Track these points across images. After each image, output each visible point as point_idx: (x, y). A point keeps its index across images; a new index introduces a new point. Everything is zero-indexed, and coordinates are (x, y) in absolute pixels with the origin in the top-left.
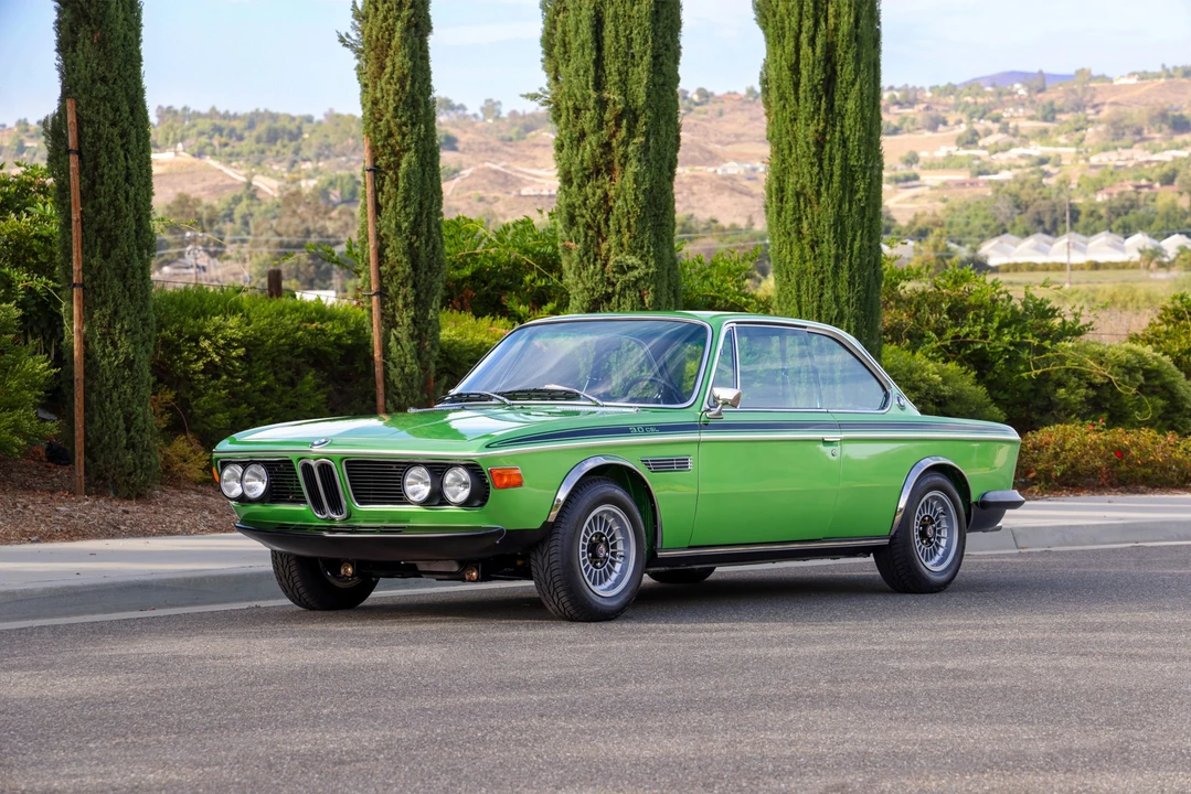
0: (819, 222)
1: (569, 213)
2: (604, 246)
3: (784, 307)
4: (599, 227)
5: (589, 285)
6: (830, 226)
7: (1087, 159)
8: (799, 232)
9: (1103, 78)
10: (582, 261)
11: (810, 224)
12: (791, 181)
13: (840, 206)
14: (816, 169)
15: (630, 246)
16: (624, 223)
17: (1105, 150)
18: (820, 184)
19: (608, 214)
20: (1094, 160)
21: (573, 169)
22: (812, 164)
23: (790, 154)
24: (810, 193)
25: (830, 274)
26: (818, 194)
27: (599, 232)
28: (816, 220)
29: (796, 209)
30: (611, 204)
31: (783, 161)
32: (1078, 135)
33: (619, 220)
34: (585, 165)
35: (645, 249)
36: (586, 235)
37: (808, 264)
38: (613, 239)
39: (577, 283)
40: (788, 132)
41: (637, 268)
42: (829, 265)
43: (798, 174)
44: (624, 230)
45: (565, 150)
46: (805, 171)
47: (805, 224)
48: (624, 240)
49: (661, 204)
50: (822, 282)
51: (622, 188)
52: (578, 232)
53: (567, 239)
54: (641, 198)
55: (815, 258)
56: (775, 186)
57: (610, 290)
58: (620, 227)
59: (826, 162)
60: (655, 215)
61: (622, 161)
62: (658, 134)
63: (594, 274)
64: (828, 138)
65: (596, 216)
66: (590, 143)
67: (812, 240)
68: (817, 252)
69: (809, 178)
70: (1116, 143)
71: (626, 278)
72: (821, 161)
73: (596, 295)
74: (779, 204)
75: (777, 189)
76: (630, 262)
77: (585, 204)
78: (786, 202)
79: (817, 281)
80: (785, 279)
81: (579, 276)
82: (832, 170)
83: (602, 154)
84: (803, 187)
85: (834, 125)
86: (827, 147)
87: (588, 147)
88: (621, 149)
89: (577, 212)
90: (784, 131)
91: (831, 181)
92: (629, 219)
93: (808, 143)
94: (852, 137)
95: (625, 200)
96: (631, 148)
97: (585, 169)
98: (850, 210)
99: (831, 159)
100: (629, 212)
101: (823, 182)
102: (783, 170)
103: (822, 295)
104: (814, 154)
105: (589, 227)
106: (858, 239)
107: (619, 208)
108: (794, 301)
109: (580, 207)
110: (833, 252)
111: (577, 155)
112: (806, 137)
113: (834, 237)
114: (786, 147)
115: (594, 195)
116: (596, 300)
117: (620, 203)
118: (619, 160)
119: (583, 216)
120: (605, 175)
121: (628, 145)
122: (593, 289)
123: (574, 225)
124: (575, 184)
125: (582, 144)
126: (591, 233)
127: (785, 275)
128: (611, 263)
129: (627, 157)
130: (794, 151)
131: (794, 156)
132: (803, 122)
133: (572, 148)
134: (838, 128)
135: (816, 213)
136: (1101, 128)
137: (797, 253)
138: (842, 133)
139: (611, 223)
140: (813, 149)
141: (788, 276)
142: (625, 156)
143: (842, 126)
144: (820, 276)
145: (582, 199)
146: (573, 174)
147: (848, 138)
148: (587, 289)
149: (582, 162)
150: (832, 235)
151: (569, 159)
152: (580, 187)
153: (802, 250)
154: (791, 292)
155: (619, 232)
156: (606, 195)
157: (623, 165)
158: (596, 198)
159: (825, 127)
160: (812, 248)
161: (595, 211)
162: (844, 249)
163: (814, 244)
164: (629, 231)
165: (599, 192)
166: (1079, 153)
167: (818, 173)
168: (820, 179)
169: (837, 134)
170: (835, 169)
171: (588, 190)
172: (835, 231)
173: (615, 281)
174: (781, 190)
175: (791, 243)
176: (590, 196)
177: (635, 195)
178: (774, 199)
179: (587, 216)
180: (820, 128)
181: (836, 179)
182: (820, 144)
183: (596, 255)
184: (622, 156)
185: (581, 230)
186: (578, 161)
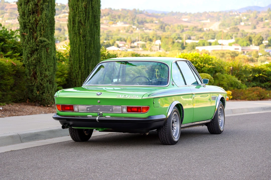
0: (85, 30)
1: (24, 24)
2: (35, 35)
3: (74, 54)
4: (34, 29)
5: (31, 46)
6: (89, 32)
7: (5, 21)
8: (79, 33)
9: (7, 2)
10: (28, 39)
11: (82, 31)
12: (77, 18)
13: (91, 26)
14: (85, 15)
15: (44, 35)
16: (42, 28)
17: (9, 19)
18: (85, 20)
19: (37, 25)
20: (7, 21)
21: (25, 11)
22: (83, 14)
23: (77, 11)
24: (83, 22)
25: (88, 45)
26: (85, 23)
27: (33, 30)
28: (84, 30)
29: (79, 26)
30: (38, 22)
31: (74, 13)
32: (2, 15)
33: (40, 27)
34: (29, 10)
35: (48, 36)
36: (30, 31)
37: (82, 42)
38: (38, 33)
39: (27, 45)
40: (76, 5)
41: (46, 41)
42: (88, 43)
43: (79, 16)
44: (42, 30)
45: (23, 6)
46: (81, 16)
47: (81, 31)
48: (42, 33)
49: (52, 23)
50: (86, 47)
51: (42, 18)
52: (27, 30)
53: (23, 32)
54: (48, 21)
55: (84, 41)
56: (72, 20)
57: (38, 48)
58: (41, 29)
59: (87, 14)
60: (50, 26)
61: (41, 10)
62: (52, 2)
63: (33, 43)
64: (88, 6)
65: (33, 25)
66: (31, 4)
67: (83, 35)
68: (84, 39)
69: (82, 18)
70: (12, 18)
71: (42, 44)
72: (86, 13)
73: (33, 49)
74: (73, 25)
75: (72, 21)
76: (44, 40)
77: (29, 22)
78: (75, 24)
79: (84, 47)
80: (75, 46)
81: (27, 43)
82: (89, 16)
83: (35, 7)
84: (81, 20)
85: (89, 3)
86: (88, 9)
87: (31, 5)
88: (42, 6)
89: (27, 24)
90: (75, 4)
91: (89, 19)
92: (43, 27)
93: (82, 8)
94: (94, 7)
95: (42, 21)
96: (44, 6)
97: (29, 12)
98: (94, 27)
99: (89, 13)
100: (43, 25)
101: (86, 19)
102: (74, 15)
103: (85, 51)
104: (84, 11)
105: (30, 29)
106: (96, 35)
107: (40, 23)
108: (78, 52)
109: (28, 23)
110: (89, 39)
111: (27, 7)
112: (82, 6)
113: (89, 35)
114: (75, 9)
115: (32, 19)
116: (33, 51)
117: (41, 22)
118: (41, 9)
119: (29, 25)
120: (36, 14)
121: (43, 5)
122: (32, 47)
123: (25, 28)
124: (26, 16)
125: (28, 4)
126: (31, 30)
127: (75, 45)
128: (38, 40)
129: (43, 9)
130: (78, 10)
131: (78, 11)
132: (81, 2)
133: (25, 5)
134: (91, 4)
135: (84, 28)
136: (8, 14)
137: (78, 39)
138: (92, 5)
139: (38, 28)
140: (84, 10)
141: (76, 45)
142: (43, 8)
143: (92, 4)
144: (85, 46)
145: (28, 20)
146: (25, 13)
147: (93, 7)
148: (30, 47)
149: (29, 9)
150: (89, 34)
151: (24, 8)
152: (28, 17)
153: (80, 38)
154: (77, 50)
155: (40, 30)
156: (36, 20)
157: (42, 11)
158: (33, 20)
159: (87, 4)
160: (83, 37)
161: (32, 24)
162: (92, 38)
163: (84, 36)
164: (44, 30)
165: (34, 19)
166: (2, 20)
167: (85, 16)
168: (86, 18)
169: (90, 6)
170: (90, 15)
171: (31, 18)
172: (90, 33)
173: (39, 45)
174: (74, 21)
175: (77, 36)
176: (31, 19)
177: (46, 20)
178: (71, 23)
179: (30, 26)
180: (86, 4)
181: (90, 18)
182: (86, 8)
183: (32, 37)
184: (41, 8)
185: (28, 30)
186: (27, 9)
